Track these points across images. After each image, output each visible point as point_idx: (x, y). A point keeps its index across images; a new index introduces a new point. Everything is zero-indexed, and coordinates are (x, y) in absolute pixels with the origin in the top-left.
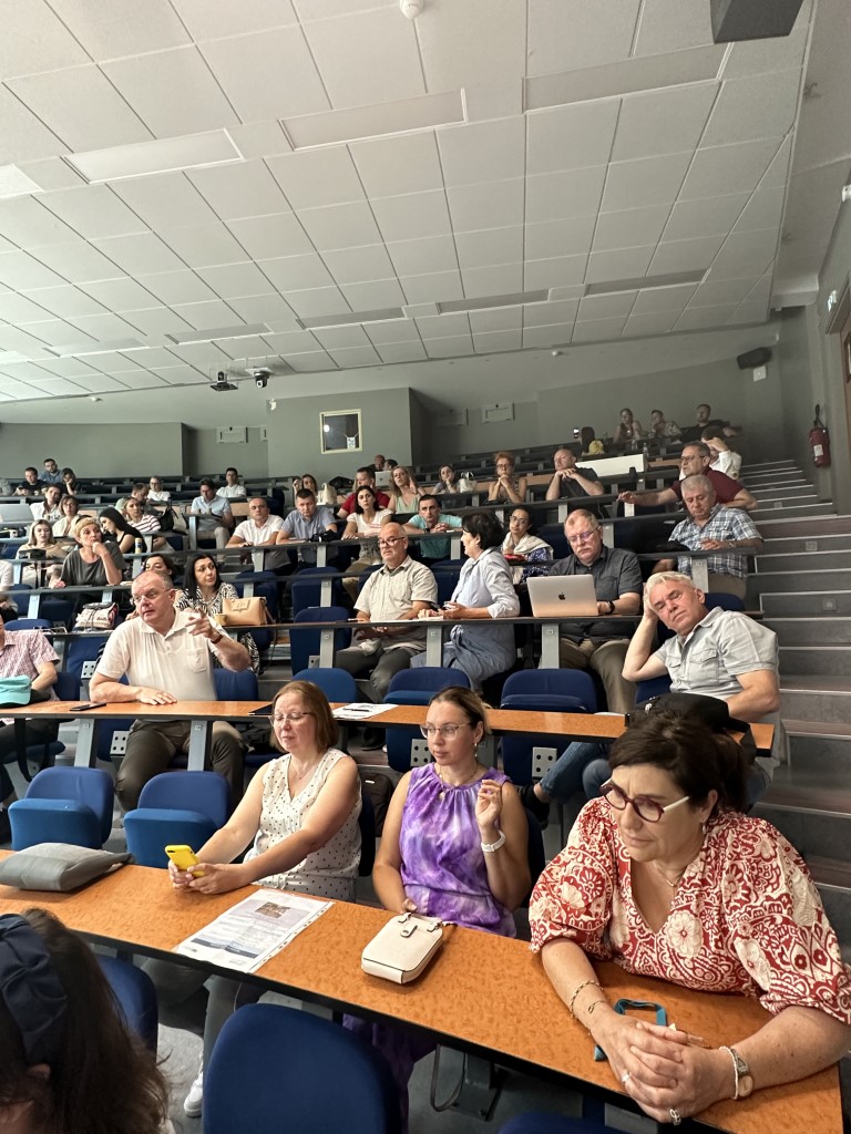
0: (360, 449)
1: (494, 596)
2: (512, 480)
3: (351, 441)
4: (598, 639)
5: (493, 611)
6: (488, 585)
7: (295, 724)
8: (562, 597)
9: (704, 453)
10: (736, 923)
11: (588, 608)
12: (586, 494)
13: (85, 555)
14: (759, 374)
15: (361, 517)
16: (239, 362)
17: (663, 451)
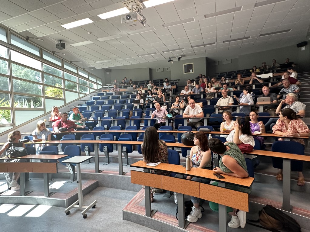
0: (193, 72)
1: (249, 101)
2: (241, 80)
3: (191, 71)
4: (268, 109)
5: (249, 104)
6: (248, 99)
7: (226, 116)
8: (264, 101)
9: (289, 74)
12: (259, 82)
13: (159, 96)
14: (303, 48)
15: (208, 88)
16: (175, 55)
17: (275, 71)
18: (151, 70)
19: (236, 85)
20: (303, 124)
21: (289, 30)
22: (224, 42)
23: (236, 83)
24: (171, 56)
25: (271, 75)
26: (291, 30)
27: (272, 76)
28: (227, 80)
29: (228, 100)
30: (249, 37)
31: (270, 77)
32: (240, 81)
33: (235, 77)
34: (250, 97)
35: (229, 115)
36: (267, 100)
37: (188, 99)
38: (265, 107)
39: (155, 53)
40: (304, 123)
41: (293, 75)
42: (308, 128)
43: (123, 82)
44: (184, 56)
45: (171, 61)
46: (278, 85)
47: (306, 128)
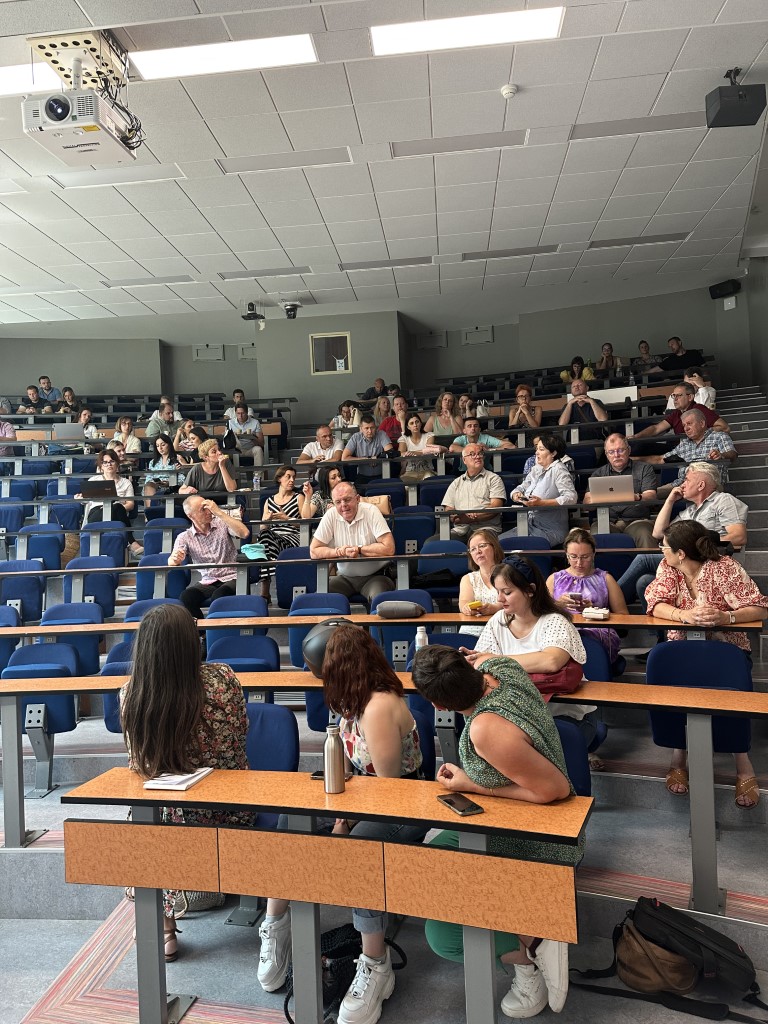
0: (350, 371)
1: (560, 490)
2: (530, 409)
3: (340, 363)
5: (560, 501)
6: (558, 483)
7: (483, 549)
8: (611, 490)
9: (689, 391)
10: (724, 589)
11: (628, 496)
13: (207, 468)
14: (729, 303)
15: (409, 439)
16: (272, 295)
17: (645, 379)
18: (166, 350)
19: (513, 427)
20: (740, 576)
21: (682, 236)
22: (465, 257)
23: (513, 421)
24: (256, 295)
25: (631, 392)
26: (689, 237)
27: (634, 398)
28: (479, 408)
29: (484, 487)
30: (553, 248)
31: (628, 399)
32: (525, 413)
33: (509, 398)
34: (562, 475)
35: (491, 545)
36: (623, 488)
37: (331, 481)
38: (617, 512)
39: (187, 278)
40: (743, 571)
41: (703, 396)
42: (757, 589)
43: (31, 397)
44: (311, 300)
45: (254, 316)
46: (655, 429)
47: (753, 592)
